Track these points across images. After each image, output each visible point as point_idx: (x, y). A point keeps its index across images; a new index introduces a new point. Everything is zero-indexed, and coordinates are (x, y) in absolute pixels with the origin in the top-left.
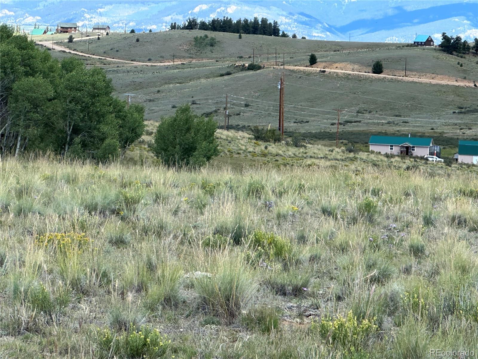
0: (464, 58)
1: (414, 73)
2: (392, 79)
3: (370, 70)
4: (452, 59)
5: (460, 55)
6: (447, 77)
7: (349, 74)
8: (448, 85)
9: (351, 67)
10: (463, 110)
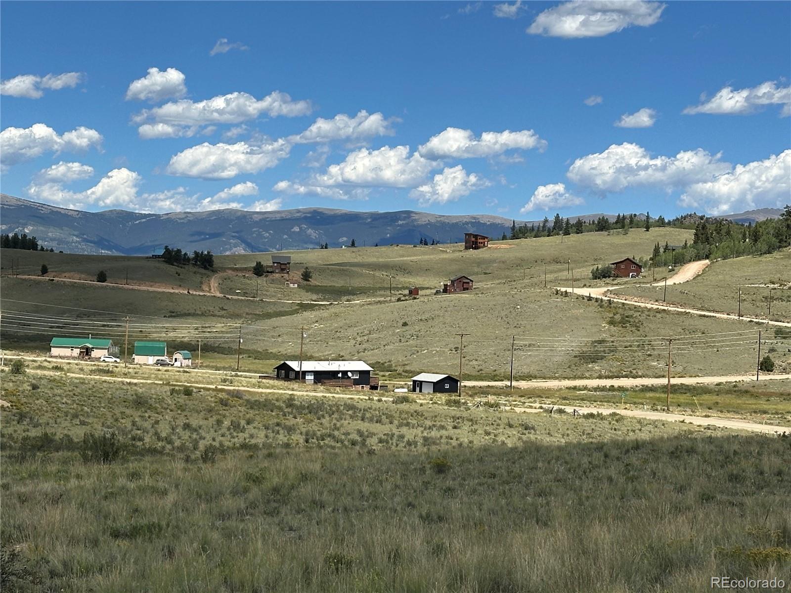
0: (184, 268)
1: (135, 282)
2: (113, 287)
3: (95, 280)
4: (172, 269)
5: (180, 265)
6: (164, 284)
7: (75, 283)
8: (163, 292)
9: (79, 276)
10: (173, 314)
